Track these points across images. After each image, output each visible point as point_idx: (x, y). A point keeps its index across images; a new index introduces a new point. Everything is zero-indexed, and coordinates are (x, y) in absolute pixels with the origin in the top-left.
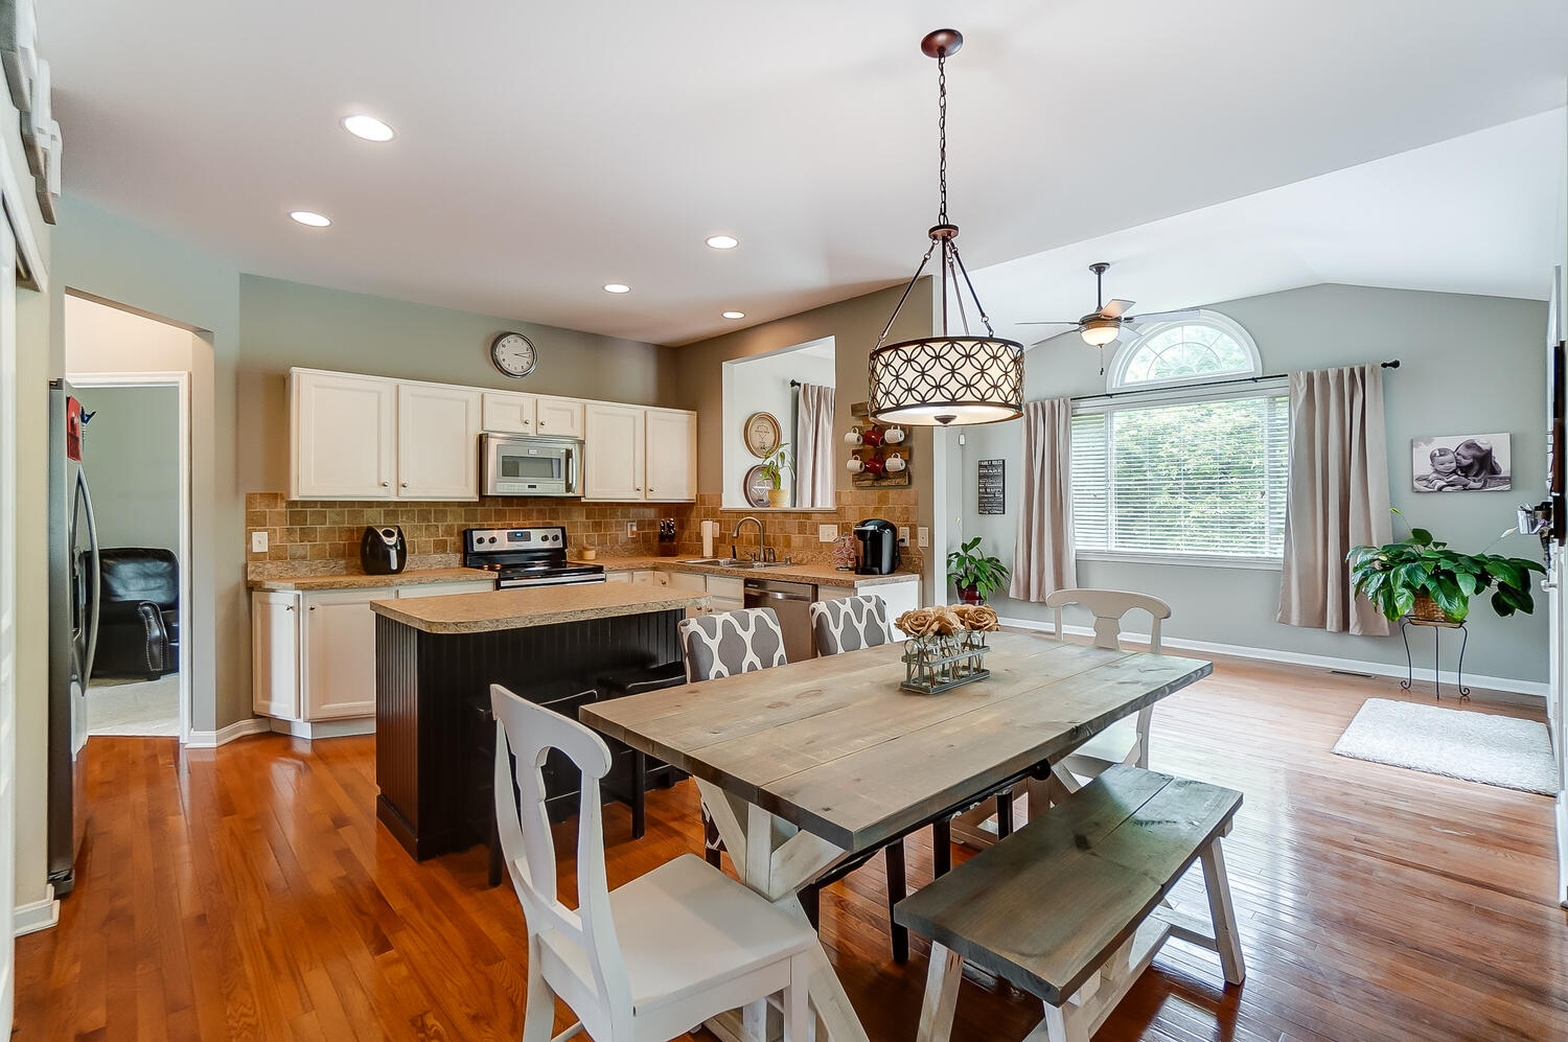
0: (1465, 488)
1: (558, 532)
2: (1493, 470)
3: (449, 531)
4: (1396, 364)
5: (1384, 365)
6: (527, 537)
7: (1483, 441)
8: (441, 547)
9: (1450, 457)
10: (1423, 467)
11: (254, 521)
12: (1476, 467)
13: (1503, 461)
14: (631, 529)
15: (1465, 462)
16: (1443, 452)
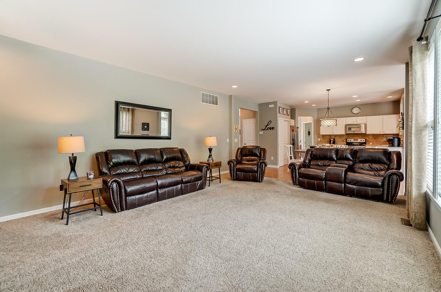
1: (364, 139)
3: (344, 139)
6: (357, 140)
8: (343, 141)
11: (319, 137)
14: (385, 139)
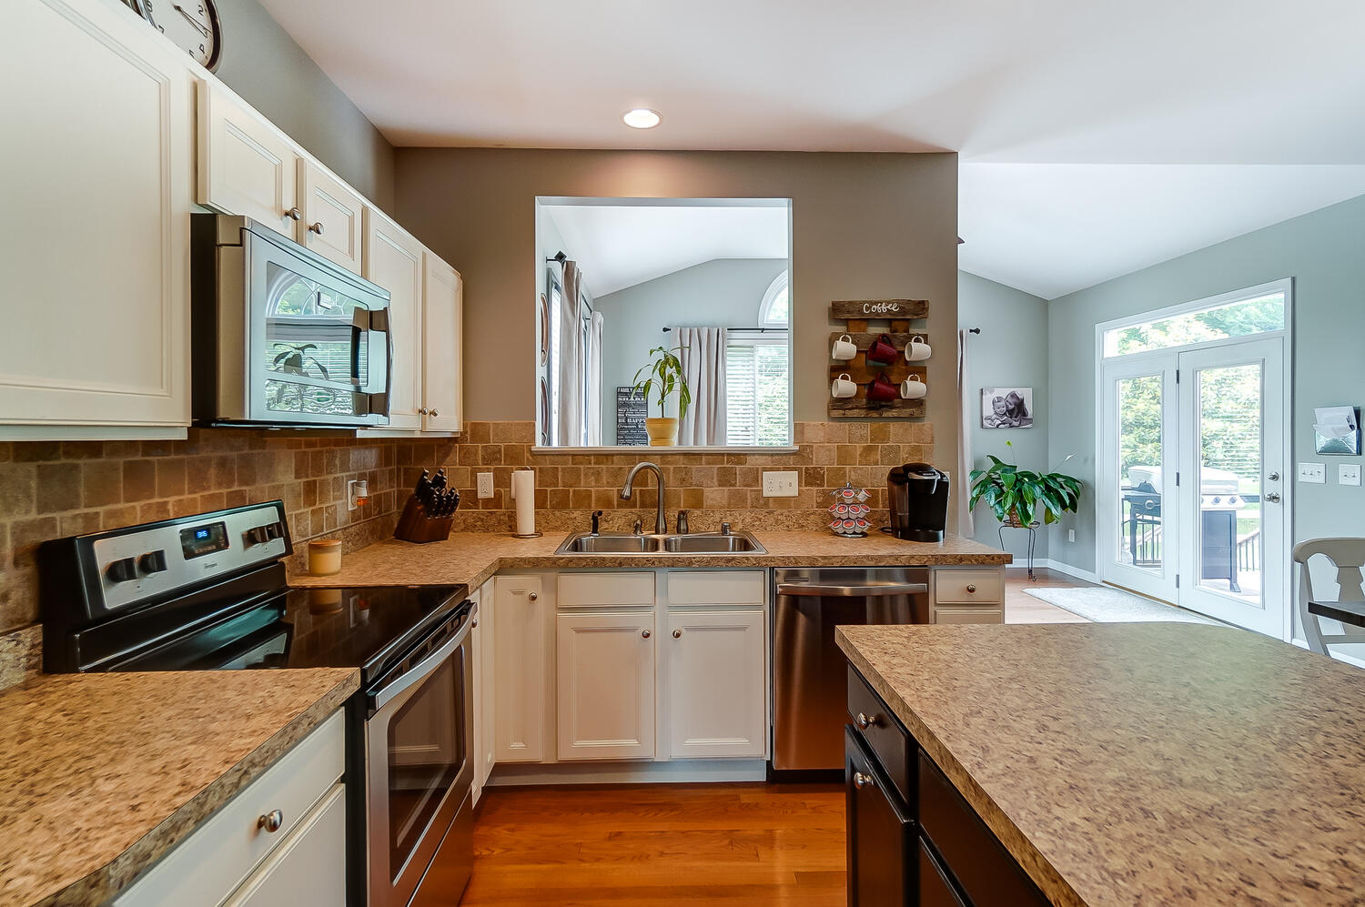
0: (1011, 426)
2: (1024, 414)
4: (977, 331)
5: (971, 331)
7: (1021, 392)
9: (1003, 403)
10: (989, 411)
12: (1016, 411)
13: (1029, 406)
15: (1011, 407)
16: (999, 399)
